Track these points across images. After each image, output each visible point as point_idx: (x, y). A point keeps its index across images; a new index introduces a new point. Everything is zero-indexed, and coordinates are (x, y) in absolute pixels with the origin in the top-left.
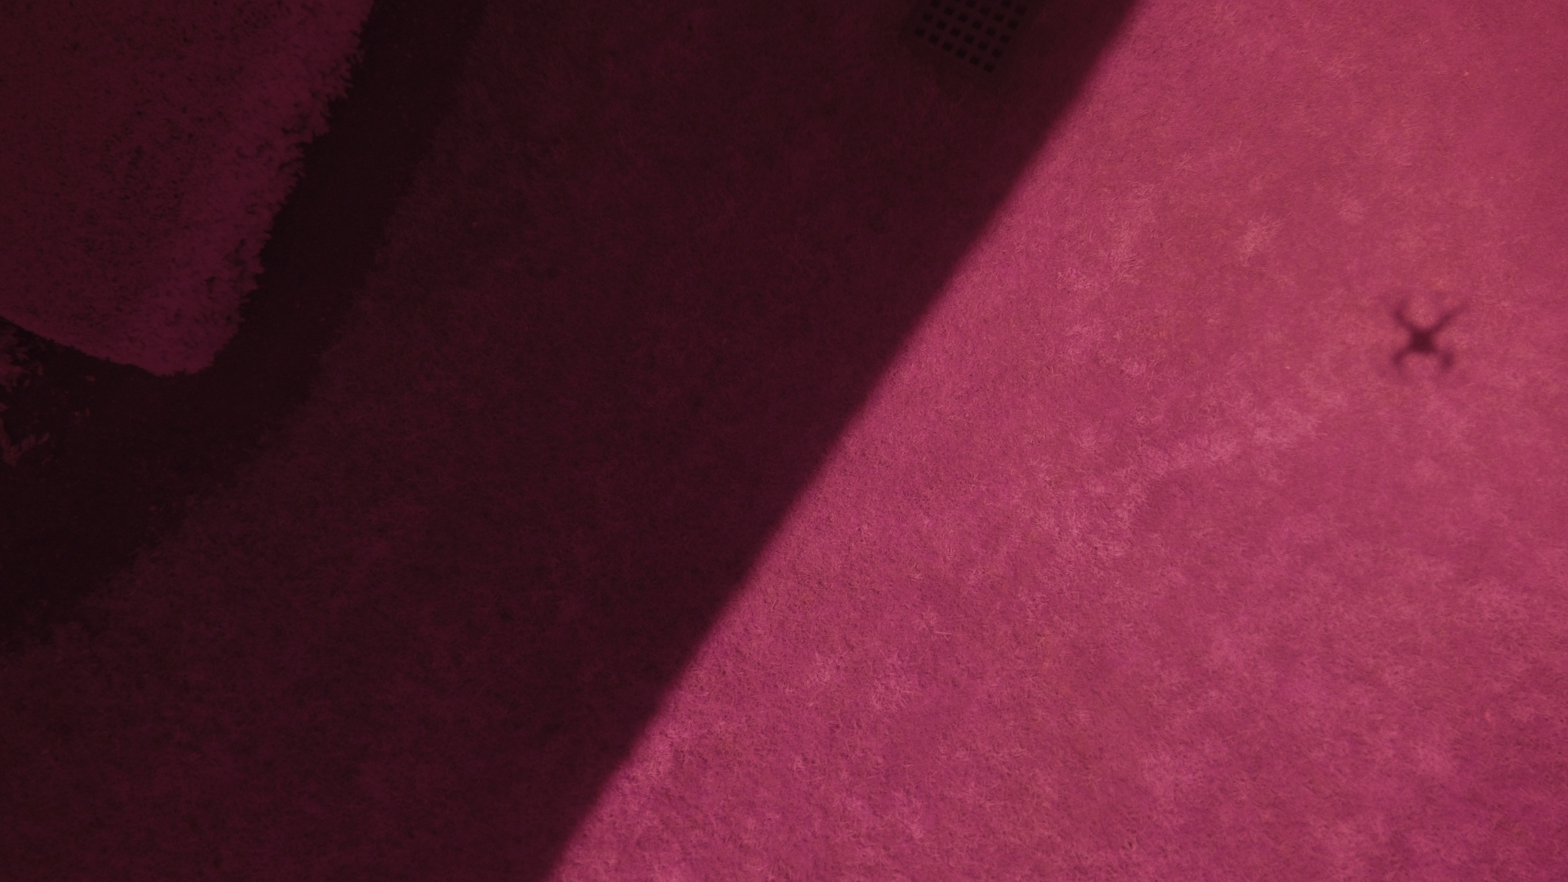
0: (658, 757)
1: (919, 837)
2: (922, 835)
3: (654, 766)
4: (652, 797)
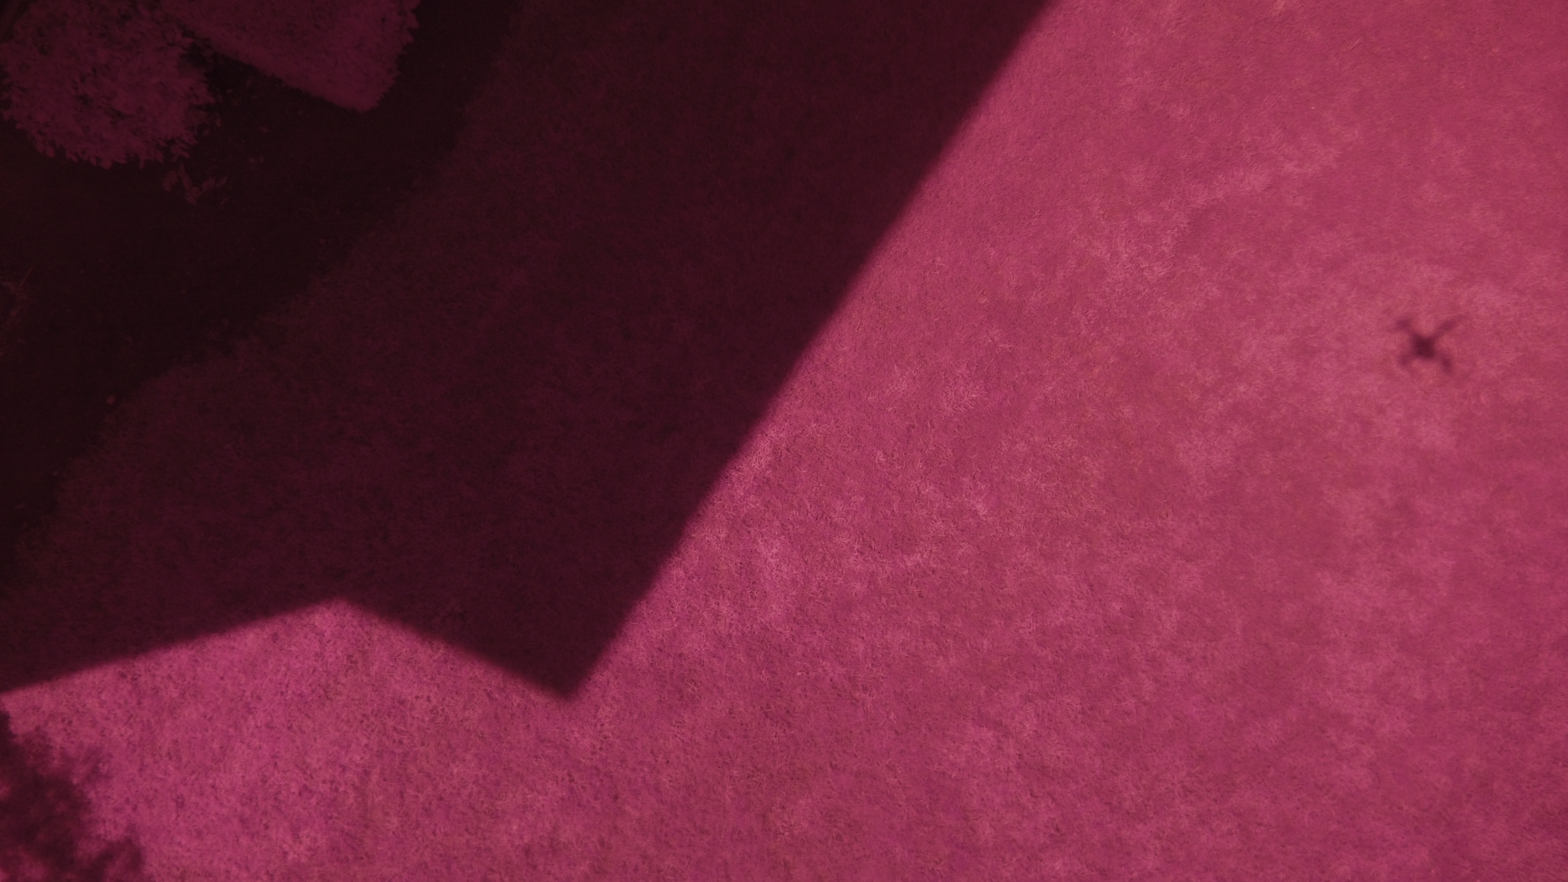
0: (760, 453)
1: (984, 513)
2: (986, 511)
3: (756, 459)
4: (755, 484)
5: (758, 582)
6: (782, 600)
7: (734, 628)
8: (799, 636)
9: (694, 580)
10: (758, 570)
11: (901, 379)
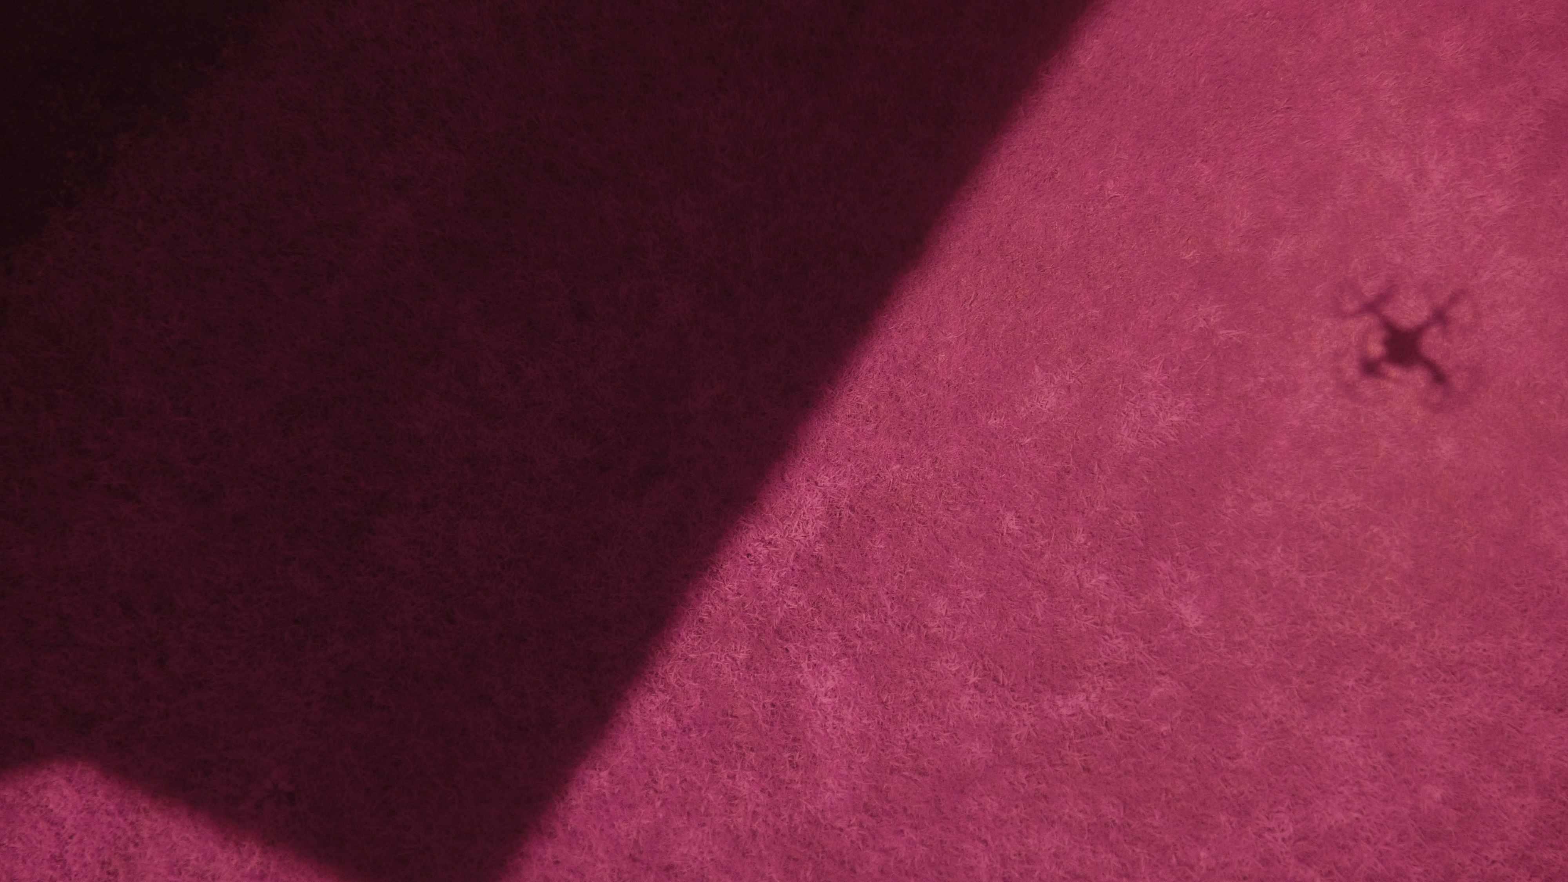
0: (804, 514)
1: (1197, 624)
2: (1200, 622)
3: (798, 525)
4: (796, 567)
5: (801, 737)
6: (844, 771)
7: (761, 820)
8: (874, 839)
9: (691, 735)
10: (801, 718)
11: (1046, 390)
